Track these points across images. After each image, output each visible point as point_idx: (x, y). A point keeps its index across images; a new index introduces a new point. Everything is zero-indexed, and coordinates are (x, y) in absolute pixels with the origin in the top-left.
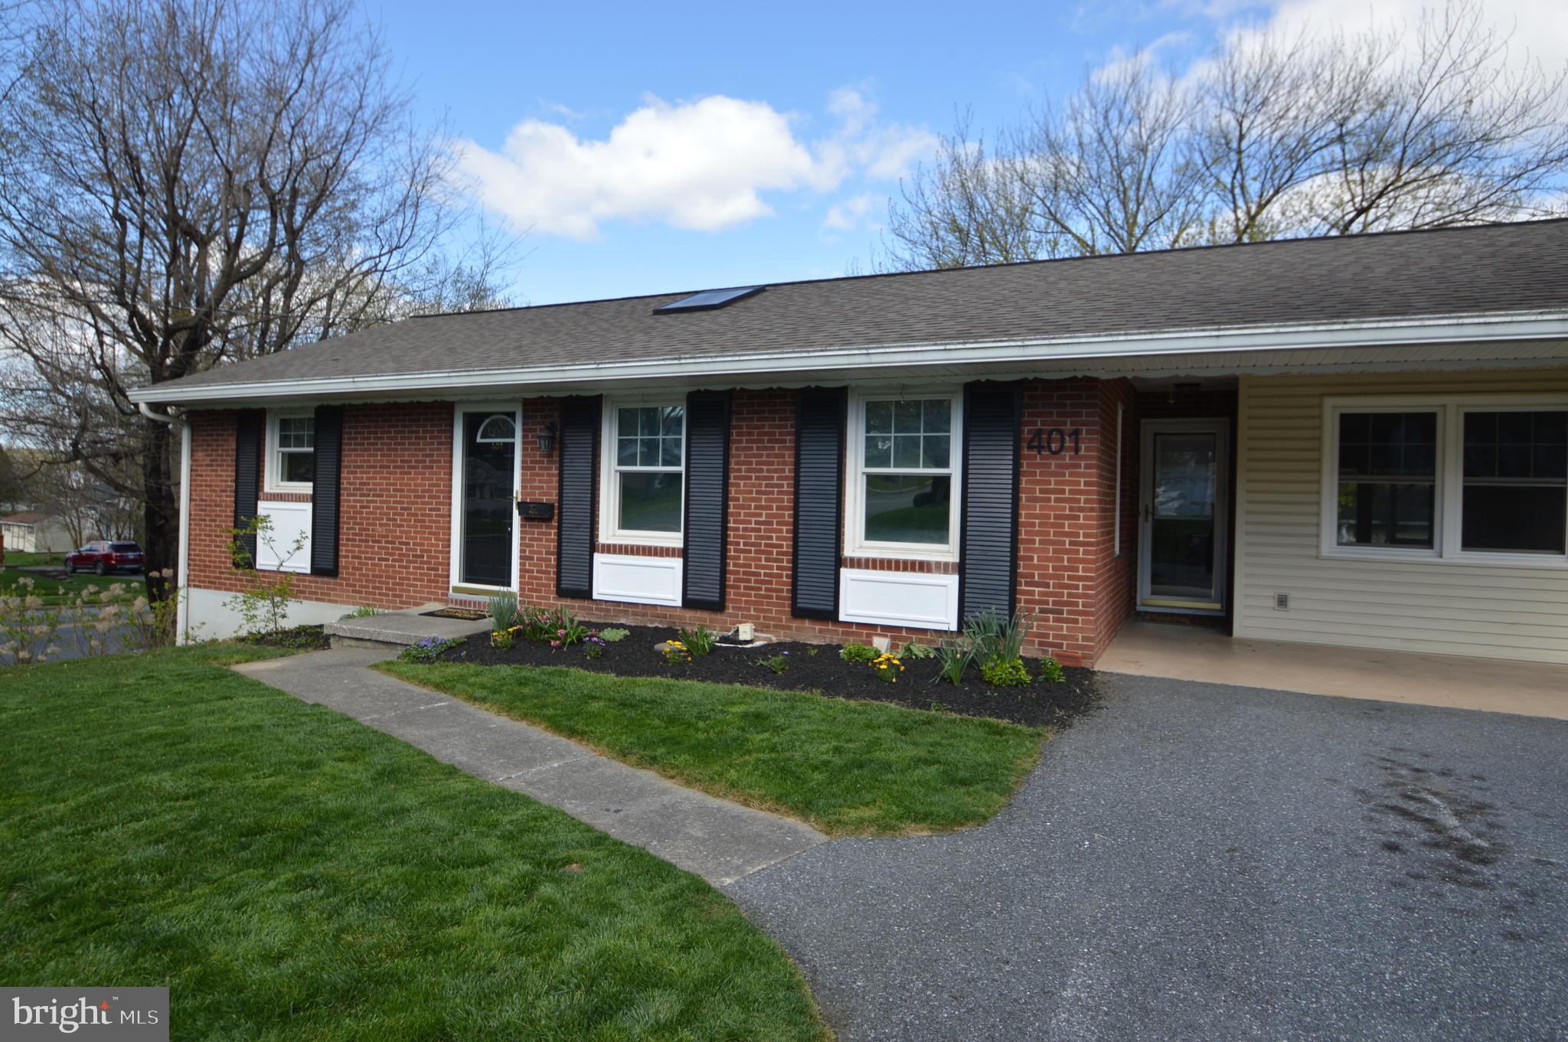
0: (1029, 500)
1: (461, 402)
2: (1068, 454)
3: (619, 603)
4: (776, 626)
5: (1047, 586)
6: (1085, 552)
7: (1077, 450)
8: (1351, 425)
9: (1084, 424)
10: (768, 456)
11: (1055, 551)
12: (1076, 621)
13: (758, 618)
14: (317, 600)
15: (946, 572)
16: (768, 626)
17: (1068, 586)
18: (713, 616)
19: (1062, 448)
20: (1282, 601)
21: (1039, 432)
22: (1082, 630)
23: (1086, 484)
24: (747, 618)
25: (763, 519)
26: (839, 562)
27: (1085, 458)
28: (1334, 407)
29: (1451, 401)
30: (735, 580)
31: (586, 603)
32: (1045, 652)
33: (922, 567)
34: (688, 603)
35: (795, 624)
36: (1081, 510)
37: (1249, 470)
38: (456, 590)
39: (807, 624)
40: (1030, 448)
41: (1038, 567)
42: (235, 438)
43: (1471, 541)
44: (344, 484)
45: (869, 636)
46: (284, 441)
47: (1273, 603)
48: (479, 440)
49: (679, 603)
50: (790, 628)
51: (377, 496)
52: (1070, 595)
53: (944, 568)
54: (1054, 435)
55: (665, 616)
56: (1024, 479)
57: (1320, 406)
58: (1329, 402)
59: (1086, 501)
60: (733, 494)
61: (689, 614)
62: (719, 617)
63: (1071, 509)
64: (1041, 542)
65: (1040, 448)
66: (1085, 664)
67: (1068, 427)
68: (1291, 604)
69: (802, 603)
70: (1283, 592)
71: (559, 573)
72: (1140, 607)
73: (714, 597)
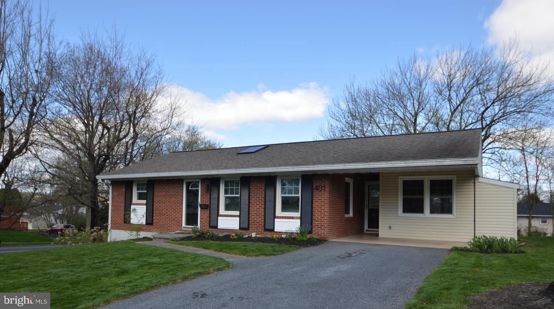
0: (315, 202)
1: (185, 179)
2: (323, 191)
3: (224, 229)
4: (261, 233)
5: (319, 221)
6: (327, 214)
7: (325, 190)
8: (405, 183)
9: (326, 184)
10: (259, 192)
11: (320, 213)
12: (325, 229)
13: (257, 231)
14: (147, 231)
15: (298, 219)
16: (259, 233)
17: (323, 221)
18: (247, 232)
19: (322, 190)
20: (390, 228)
21: (317, 186)
22: (326, 231)
23: (327, 198)
24: (254, 232)
25: (258, 207)
26: (275, 217)
27: (327, 192)
28: (401, 179)
29: (426, 177)
30: (252, 222)
31: (216, 230)
32: (318, 237)
33: (293, 218)
34: (240, 228)
36: (326, 204)
37: (382, 195)
38: (184, 227)
39: (268, 232)
40: (315, 190)
41: (317, 217)
42: (125, 188)
43: (432, 212)
44: (155, 200)
45: (281, 235)
46: (138, 189)
47: (388, 228)
48: (190, 189)
49: (238, 229)
50: (264, 234)
51: (163, 203)
52: (323, 223)
53: (297, 218)
54: (320, 187)
55: (235, 232)
56: (314, 197)
57: (398, 178)
58: (400, 177)
59: (327, 202)
60: (251, 201)
61: (241, 231)
62: (248, 232)
63: (324, 204)
64: (318, 211)
65: (317, 190)
66: (327, 239)
67: (323, 185)
68: (392, 228)
69: (267, 228)
70: (390, 225)
71: (210, 222)
72: (365, 232)
73: (246, 227)
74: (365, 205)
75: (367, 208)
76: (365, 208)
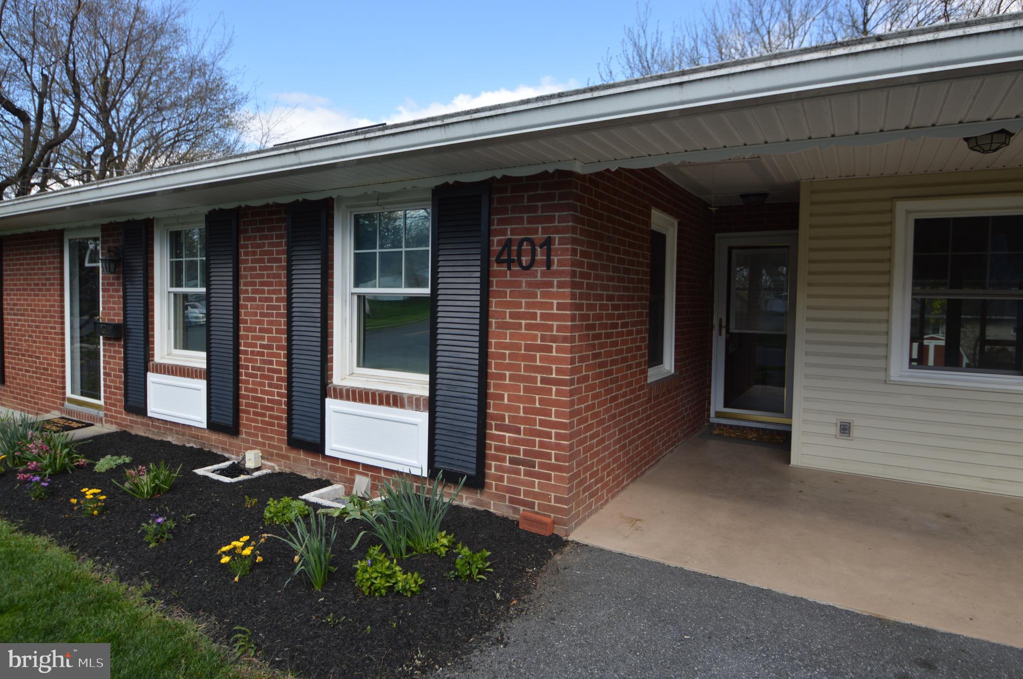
0: (499, 326)
1: (69, 229)
2: (539, 270)
3: (166, 422)
4: (278, 455)
5: (518, 431)
6: (558, 393)
7: (549, 264)
8: (927, 231)
9: (557, 231)
10: (268, 276)
11: (526, 389)
12: (548, 478)
13: (264, 445)
15: (418, 408)
16: (271, 454)
17: (540, 434)
18: (231, 440)
19: (532, 263)
20: (845, 429)
21: (508, 243)
22: (555, 488)
23: (560, 307)
24: (256, 445)
25: (265, 342)
26: (325, 389)
27: (559, 274)
28: (908, 212)
30: (246, 405)
31: (139, 419)
32: (516, 511)
33: (393, 400)
34: (212, 425)
35: (292, 454)
36: (554, 339)
37: (809, 285)
38: (70, 401)
39: (302, 455)
40: (499, 262)
41: (508, 408)
45: (353, 473)
47: (835, 430)
48: (87, 265)
49: (205, 425)
50: (288, 458)
51: (22, 315)
52: (542, 445)
53: (415, 403)
54: (526, 247)
55: (197, 437)
56: (493, 301)
57: (892, 211)
58: (901, 207)
59: (560, 328)
60: (242, 317)
61: (215, 437)
62: (235, 441)
63: (543, 338)
64: (512, 378)
65: (509, 263)
66: (559, 531)
67: (540, 236)
68: (855, 432)
69: (296, 433)
70: (846, 419)
71: (126, 390)
72: (713, 419)
73: (229, 421)
74: (716, 322)
75: (724, 331)
76: (715, 333)
